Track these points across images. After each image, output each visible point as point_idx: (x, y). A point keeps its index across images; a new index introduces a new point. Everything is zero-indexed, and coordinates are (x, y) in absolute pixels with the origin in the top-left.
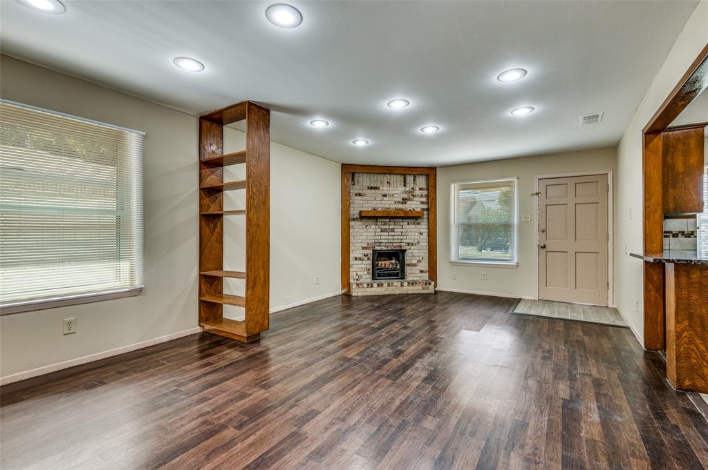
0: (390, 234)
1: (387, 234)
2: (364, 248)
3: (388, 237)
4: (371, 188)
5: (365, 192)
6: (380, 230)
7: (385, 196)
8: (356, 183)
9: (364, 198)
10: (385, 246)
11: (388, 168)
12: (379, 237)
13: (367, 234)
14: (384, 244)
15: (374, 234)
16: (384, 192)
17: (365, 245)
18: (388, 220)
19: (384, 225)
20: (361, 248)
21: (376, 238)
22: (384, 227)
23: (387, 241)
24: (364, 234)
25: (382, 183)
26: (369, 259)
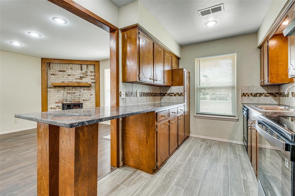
0: (73, 95)
1: (71, 95)
2: (56, 103)
3: (72, 97)
4: (61, 71)
5: (57, 73)
6: (66, 93)
7: (70, 75)
8: (51, 68)
9: (56, 76)
10: (70, 102)
11: (71, 61)
12: (66, 97)
13: (58, 95)
14: (68, 101)
15: (63, 95)
16: (69, 74)
17: (57, 101)
18: (71, 88)
19: (69, 90)
20: (54, 103)
21: (64, 97)
22: (69, 92)
23: (71, 99)
24: (56, 95)
25: (67, 68)
26: (59, 108)
